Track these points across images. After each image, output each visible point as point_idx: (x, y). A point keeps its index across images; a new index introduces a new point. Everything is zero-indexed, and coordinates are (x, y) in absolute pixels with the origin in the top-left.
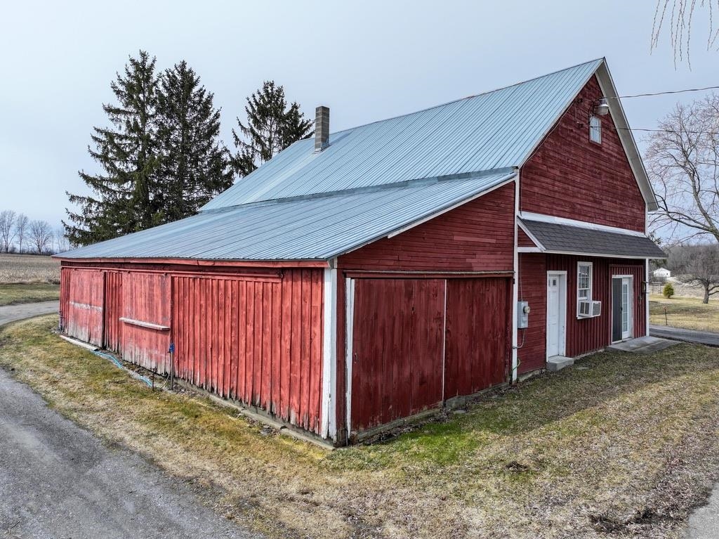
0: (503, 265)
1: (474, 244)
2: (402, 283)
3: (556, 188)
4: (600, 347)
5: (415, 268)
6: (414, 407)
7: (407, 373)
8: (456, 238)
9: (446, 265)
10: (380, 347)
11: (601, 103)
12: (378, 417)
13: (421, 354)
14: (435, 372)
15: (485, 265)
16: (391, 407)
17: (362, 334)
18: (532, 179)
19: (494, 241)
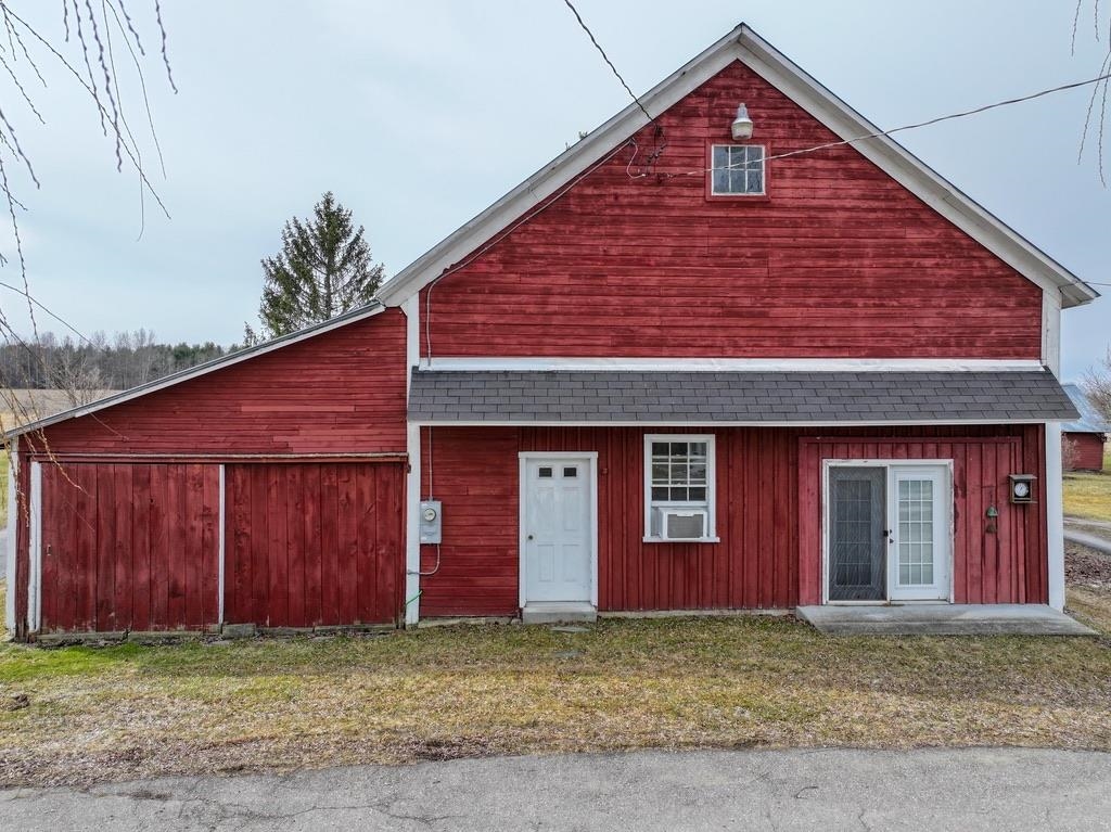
0: (378, 444)
1: (292, 416)
2: (130, 467)
3: (550, 308)
4: (774, 601)
5: (153, 450)
6: (157, 623)
7: (143, 577)
8: (244, 409)
9: (222, 445)
10: (92, 540)
11: (734, 118)
12: (90, 622)
13: (171, 557)
14: (200, 585)
15: (325, 444)
16: (113, 614)
17: (59, 523)
18: (463, 302)
19: (352, 409)
